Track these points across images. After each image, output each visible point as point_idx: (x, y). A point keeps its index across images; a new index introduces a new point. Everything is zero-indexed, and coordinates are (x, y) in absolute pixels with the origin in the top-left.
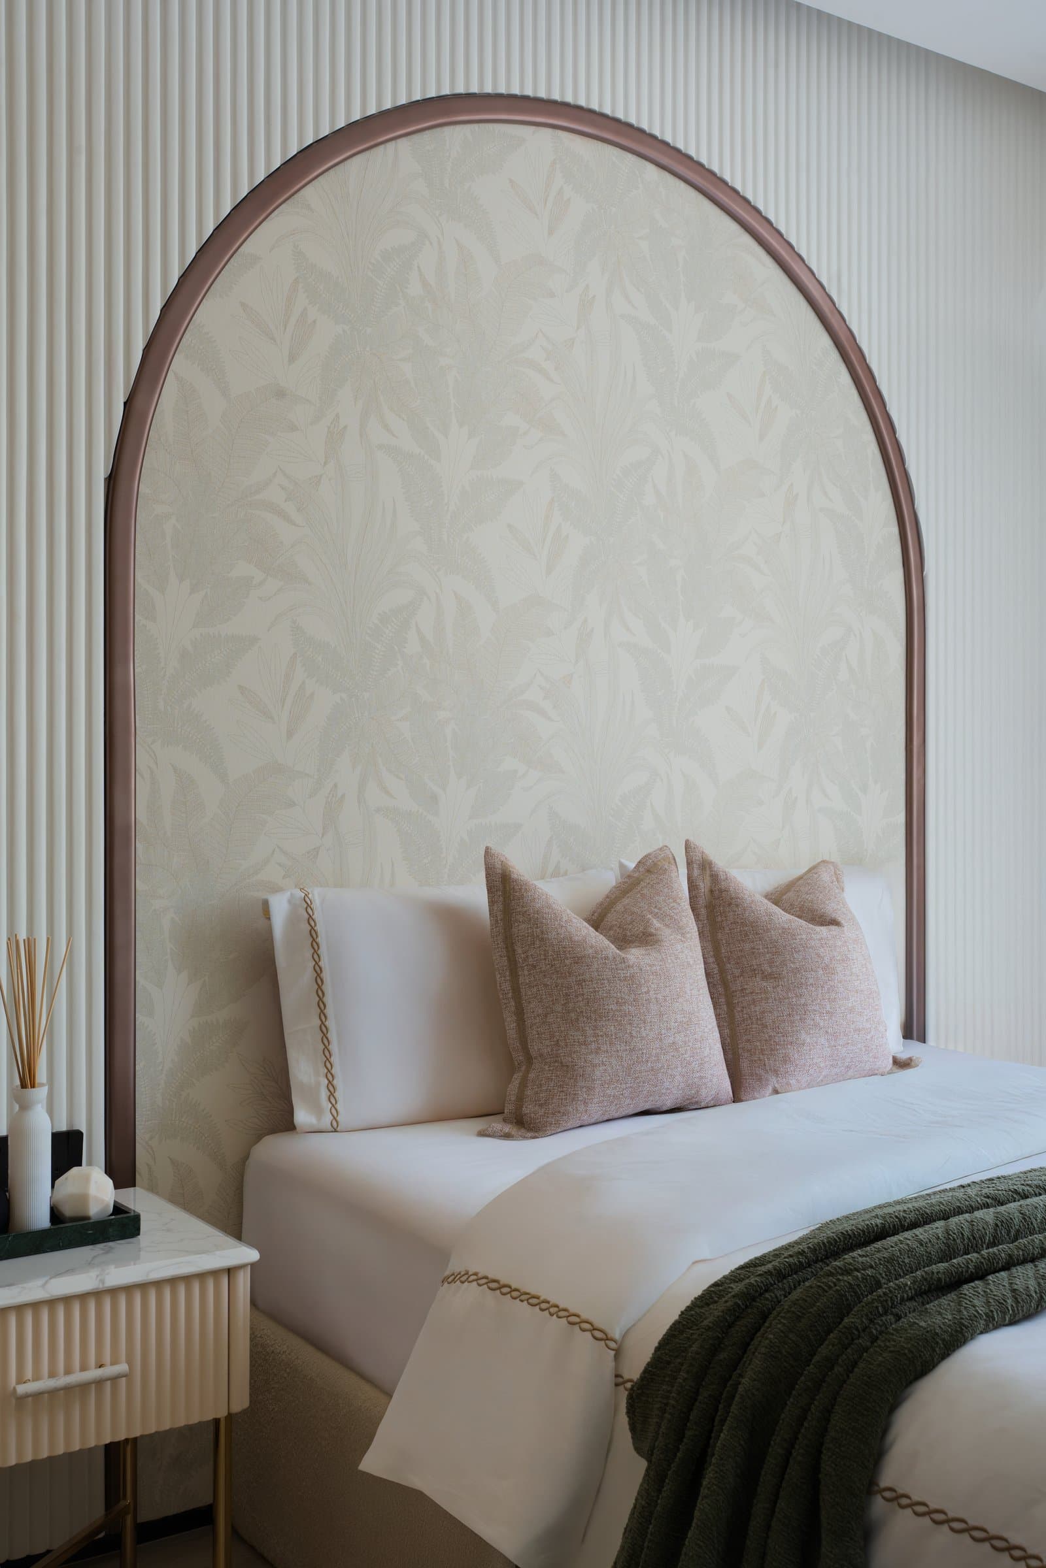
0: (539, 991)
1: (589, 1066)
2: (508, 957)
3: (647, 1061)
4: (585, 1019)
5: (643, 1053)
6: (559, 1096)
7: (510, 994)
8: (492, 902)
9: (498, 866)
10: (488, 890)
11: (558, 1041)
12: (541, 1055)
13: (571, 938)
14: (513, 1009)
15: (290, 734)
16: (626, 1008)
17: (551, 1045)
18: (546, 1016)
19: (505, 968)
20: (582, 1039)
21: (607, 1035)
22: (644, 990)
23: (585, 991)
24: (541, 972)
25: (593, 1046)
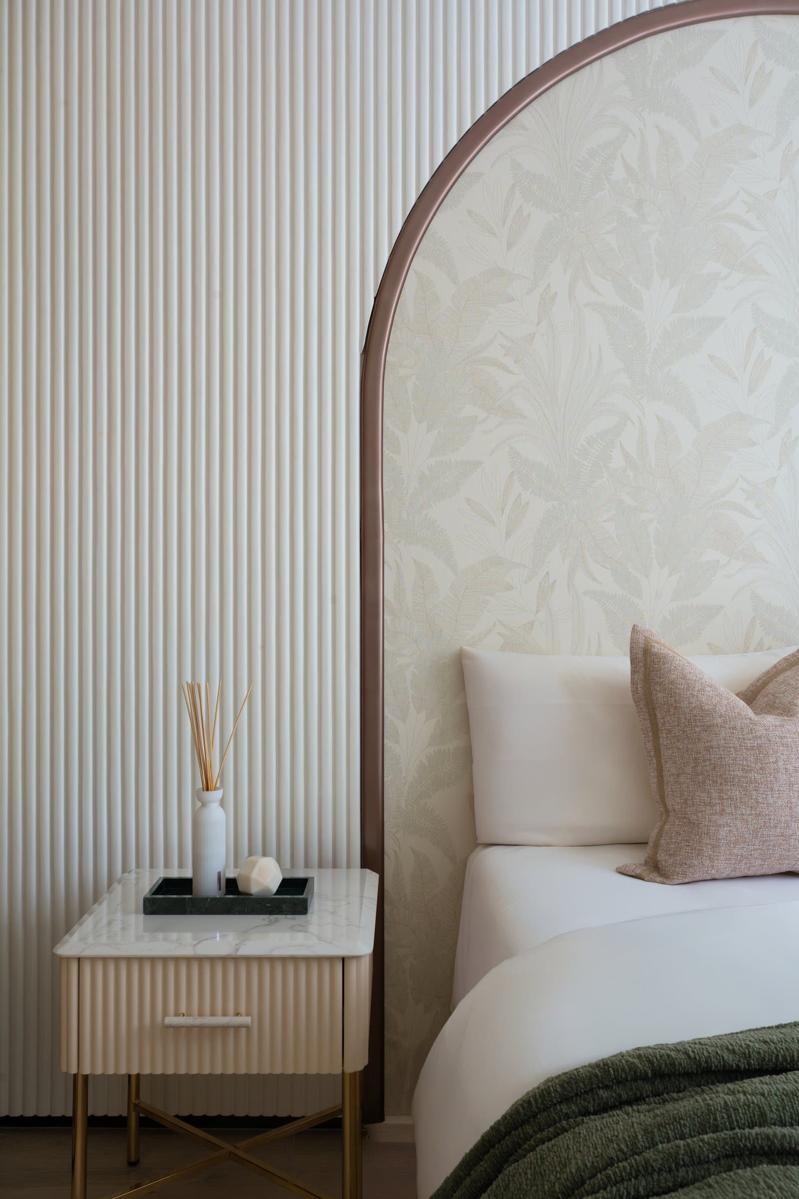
0: (673, 753)
1: (713, 826)
2: (651, 721)
3: (776, 827)
4: (711, 782)
5: (770, 819)
6: (686, 849)
7: (653, 753)
8: (634, 672)
9: (641, 641)
10: (631, 662)
11: (686, 800)
12: (674, 810)
13: (701, 707)
14: (655, 766)
15: (508, 534)
16: (752, 775)
17: (681, 803)
18: (678, 776)
19: (648, 730)
20: (707, 800)
21: (732, 799)
22: (772, 760)
23: (712, 756)
24: (675, 737)
25: (718, 808)
